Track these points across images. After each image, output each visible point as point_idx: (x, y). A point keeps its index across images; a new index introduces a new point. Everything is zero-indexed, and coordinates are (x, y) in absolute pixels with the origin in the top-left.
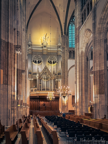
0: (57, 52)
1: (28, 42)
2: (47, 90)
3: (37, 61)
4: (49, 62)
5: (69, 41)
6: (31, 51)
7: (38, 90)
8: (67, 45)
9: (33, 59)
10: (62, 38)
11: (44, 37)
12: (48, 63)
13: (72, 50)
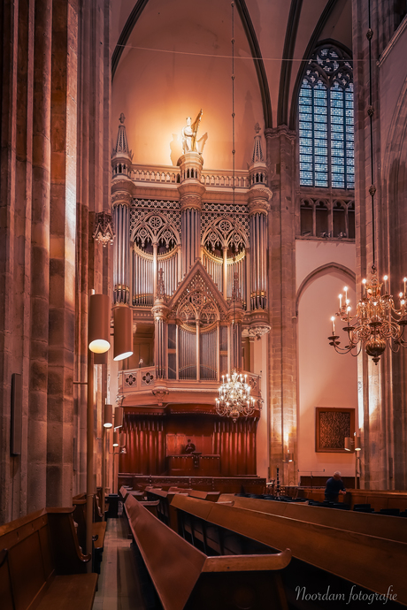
0: (249, 201)
1: (115, 151)
2: (201, 377)
3: (155, 240)
4: (209, 247)
5: (302, 158)
6: (125, 193)
7: (160, 374)
8: (290, 174)
9: (134, 231)
10: (267, 139)
11: (189, 131)
12: (207, 253)
13: (315, 197)
